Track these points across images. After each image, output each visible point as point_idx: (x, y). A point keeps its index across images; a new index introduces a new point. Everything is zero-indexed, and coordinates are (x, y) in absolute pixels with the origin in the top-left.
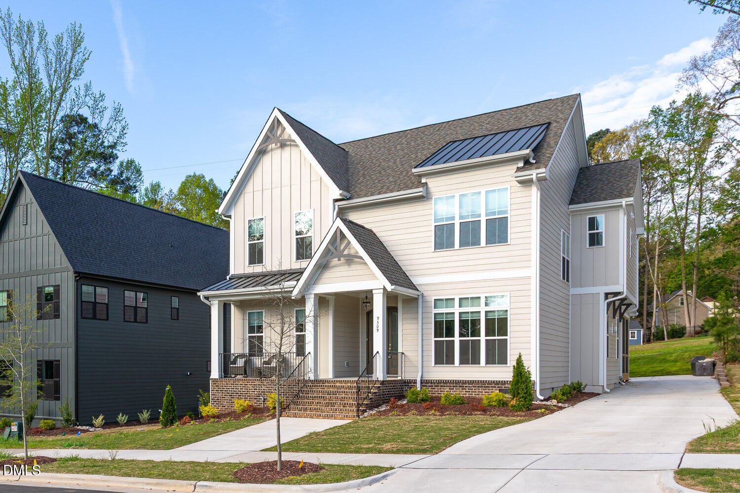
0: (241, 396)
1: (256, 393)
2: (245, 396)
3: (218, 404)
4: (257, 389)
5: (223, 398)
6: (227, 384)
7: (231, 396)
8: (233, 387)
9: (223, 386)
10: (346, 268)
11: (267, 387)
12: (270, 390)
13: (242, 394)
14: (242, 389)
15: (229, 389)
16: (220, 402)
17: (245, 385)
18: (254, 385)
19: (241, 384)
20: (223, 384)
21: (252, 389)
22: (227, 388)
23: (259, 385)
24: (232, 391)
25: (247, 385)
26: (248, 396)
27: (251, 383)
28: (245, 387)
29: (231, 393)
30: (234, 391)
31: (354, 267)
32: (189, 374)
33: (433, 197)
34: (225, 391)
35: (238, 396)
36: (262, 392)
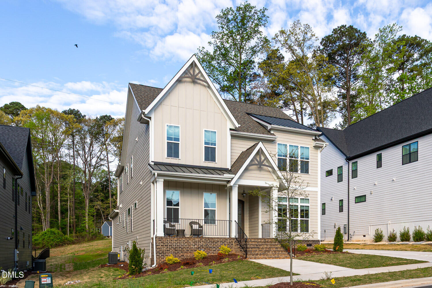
0: (183, 249)
1: (196, 246)
2: (187, 249)
3: (163, 255)
4: (197, 244)
5: (167, 251)
6: (171, 241)
7: (175, 249)
8: (176, 243)
9: (168, 242)
10: (258, 172)
11: (205, 243)
12: (207, 244)
13: (184, 247)
14: (185, 244)
15: (173, 244)
16: (165, 254)
17: (187, 241)
18: (195, 241)
19: (184, 241)
20: (167, 241)
21: (193, 244)
22: (171, 244)
23: (198, 241)
24: (176, 246)
25: (189, 241)
26: (189, 249)
27: (192, 240)
28: (187, 242)
29: (175, 247)
30: (177, 246)
31: (262, 172)
32: (9, 238)
33: (277, 143)
34: (169, 246)
35: (181, 249)
36: (201, 246)
